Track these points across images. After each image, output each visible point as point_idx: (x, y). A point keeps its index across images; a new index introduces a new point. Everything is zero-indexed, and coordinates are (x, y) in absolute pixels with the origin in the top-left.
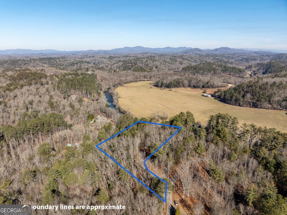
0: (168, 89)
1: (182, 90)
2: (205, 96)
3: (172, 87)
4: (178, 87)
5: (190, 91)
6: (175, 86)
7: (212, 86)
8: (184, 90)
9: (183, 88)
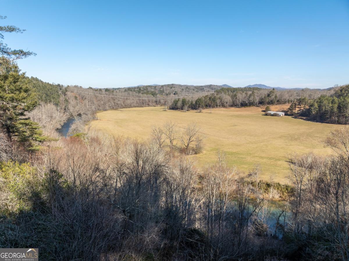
0: (196, 111)
1: (221, 111)
2: (272, 115)
3: (203, 108)
4: (213, 107)
5: (237, 111)
6: (208, 106)
7: (278, 101)
8: (224, 111)
9: (223, 109)
